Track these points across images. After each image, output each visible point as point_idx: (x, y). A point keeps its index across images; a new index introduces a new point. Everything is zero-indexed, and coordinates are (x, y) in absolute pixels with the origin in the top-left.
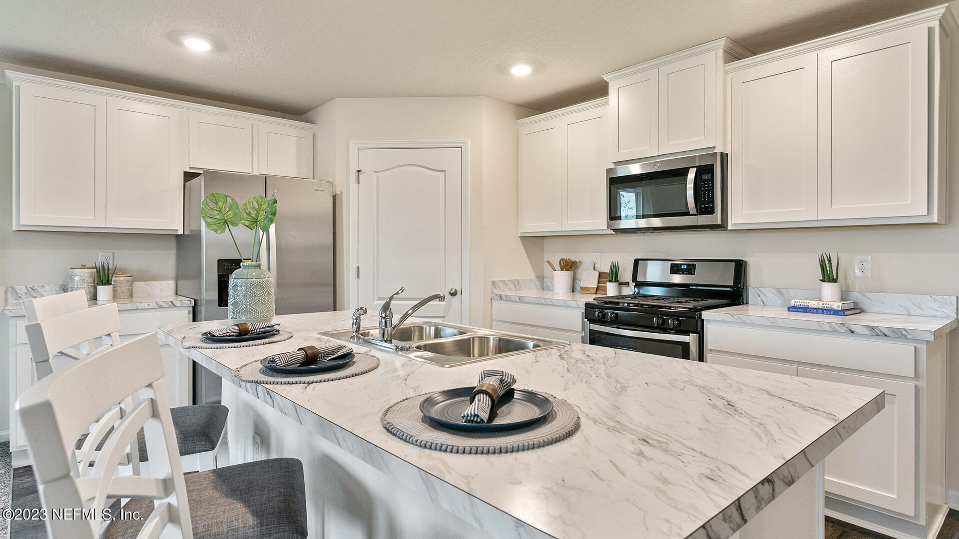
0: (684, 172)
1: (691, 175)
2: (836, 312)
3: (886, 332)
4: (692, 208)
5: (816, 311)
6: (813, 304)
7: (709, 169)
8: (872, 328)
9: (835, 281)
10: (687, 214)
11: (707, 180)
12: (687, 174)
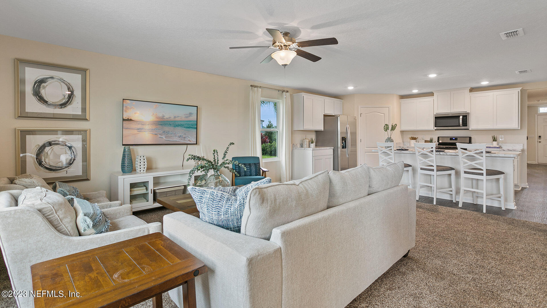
0: (459, 116)
1: (461, 117)
2: (497, 148)
3: (511, 150)
4: (461, 125)
5: (493, 147)
6: (492, 146)
7: (466, 116)
8: (508, 149)
9: (496, 141)
10: (460, 126)
11: (465, 119)
12: (460, 117)
